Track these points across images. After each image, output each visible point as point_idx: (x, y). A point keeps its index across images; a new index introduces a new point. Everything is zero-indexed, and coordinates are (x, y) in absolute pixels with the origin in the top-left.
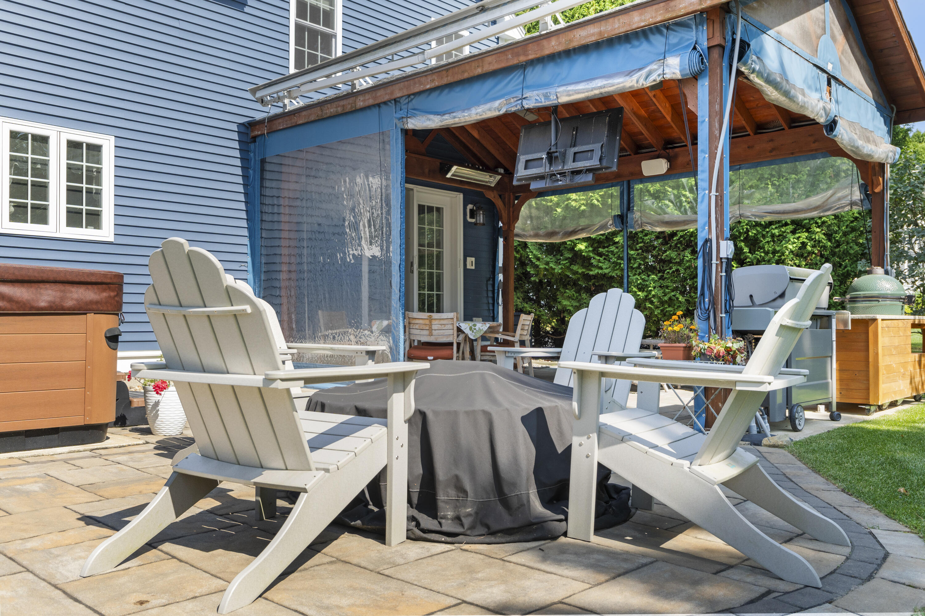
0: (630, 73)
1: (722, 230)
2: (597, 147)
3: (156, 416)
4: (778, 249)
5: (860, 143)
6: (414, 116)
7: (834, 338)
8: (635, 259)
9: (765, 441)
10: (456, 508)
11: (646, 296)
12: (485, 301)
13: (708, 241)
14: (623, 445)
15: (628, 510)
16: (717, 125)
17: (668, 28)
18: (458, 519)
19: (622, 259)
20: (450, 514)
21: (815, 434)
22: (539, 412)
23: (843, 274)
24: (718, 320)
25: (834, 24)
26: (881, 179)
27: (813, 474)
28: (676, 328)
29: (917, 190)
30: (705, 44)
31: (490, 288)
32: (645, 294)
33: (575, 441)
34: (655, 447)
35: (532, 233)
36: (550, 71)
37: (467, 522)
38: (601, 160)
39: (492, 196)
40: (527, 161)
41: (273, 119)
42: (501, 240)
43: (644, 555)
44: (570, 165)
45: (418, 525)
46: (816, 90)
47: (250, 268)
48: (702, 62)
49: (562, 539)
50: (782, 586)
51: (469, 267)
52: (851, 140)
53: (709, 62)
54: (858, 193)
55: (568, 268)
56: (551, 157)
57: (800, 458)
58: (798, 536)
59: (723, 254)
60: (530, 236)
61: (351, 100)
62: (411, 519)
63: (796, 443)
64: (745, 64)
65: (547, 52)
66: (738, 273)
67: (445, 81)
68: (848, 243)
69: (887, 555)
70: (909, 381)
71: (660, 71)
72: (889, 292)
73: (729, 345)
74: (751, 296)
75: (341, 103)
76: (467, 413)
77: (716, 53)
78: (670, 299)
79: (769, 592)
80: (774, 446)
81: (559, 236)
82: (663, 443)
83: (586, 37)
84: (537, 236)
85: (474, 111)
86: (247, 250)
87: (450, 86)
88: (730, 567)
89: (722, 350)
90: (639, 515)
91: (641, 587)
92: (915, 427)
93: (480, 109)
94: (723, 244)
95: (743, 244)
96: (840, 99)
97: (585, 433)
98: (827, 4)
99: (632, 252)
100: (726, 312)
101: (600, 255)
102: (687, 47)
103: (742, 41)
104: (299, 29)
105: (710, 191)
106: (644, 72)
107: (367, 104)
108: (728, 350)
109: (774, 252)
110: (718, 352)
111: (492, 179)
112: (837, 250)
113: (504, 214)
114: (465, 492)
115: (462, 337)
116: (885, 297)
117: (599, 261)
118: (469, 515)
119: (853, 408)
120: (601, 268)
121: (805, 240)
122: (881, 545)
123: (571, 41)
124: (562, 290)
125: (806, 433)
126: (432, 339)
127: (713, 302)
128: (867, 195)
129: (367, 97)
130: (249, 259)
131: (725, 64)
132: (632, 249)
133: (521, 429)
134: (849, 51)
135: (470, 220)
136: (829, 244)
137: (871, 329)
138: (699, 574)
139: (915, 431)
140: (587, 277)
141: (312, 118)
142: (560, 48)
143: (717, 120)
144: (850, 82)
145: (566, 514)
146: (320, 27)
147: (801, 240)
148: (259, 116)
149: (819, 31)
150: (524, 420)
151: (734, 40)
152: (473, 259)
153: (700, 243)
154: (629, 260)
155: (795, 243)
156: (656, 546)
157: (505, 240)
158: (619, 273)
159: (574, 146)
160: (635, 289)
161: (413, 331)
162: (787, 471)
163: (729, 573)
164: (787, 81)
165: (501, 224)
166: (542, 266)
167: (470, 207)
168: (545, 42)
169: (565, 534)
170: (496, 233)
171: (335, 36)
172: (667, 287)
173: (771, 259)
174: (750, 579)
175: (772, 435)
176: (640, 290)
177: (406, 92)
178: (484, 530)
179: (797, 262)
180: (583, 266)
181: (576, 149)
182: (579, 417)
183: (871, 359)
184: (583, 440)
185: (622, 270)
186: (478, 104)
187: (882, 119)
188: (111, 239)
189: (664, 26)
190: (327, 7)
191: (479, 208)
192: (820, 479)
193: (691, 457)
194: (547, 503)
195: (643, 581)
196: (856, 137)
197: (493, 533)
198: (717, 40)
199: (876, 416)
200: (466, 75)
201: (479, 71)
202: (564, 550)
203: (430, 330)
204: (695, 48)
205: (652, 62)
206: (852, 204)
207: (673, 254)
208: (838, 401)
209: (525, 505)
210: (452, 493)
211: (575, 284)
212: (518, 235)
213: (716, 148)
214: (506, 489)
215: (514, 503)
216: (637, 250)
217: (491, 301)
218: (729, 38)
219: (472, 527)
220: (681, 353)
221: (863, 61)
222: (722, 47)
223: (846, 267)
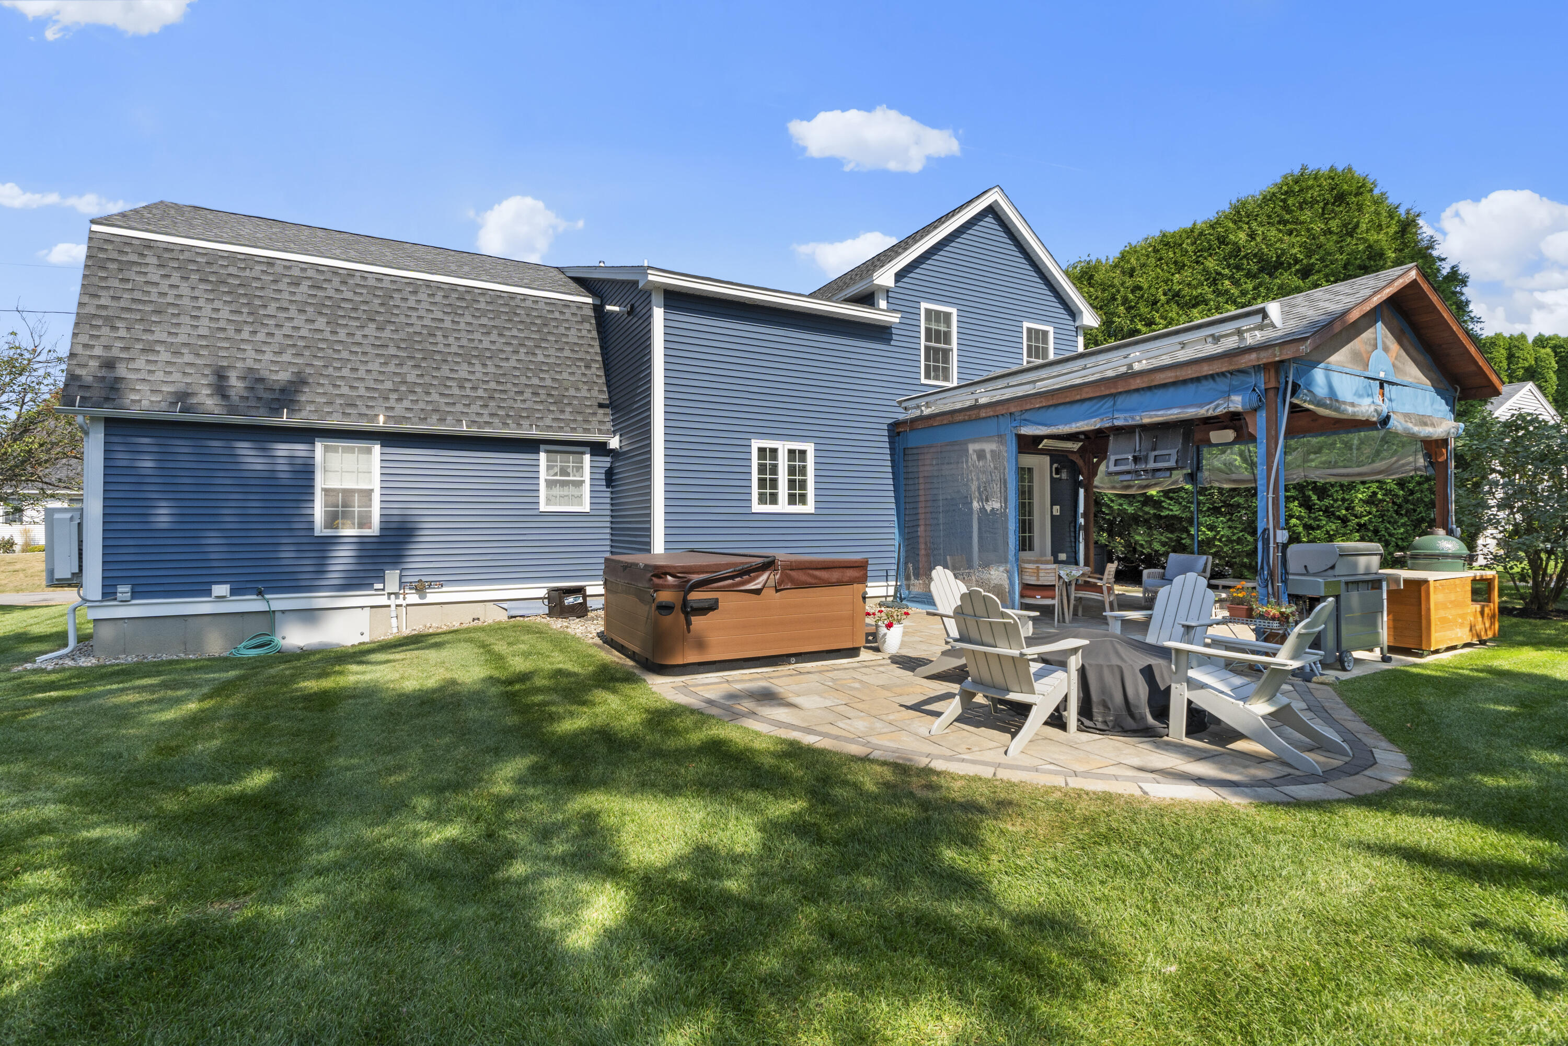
0: (1201, 406)
1: (1278, 522)
2: (1173, 452)
3: (885, 642)
4: (1347, 497)
5: (1416, 429)
6: (1025, 425)
7: (1385, 596)
8: (1204, 504)
9: (1314, 679)
10: (1103, 716)
11: (1215, 536)
12: (1068, 539)
13: (1266, 530)
14: (1203, 691)
15: (1205, 724)
16: (1273, 446)
17: (1231, 374)
18: (1105, 722)
19: (1192, 503)
20: (1100, 719)
21: (1361, 674)
22: (1150, 667)
23: (1417, 519)
24: (1276, 588)
25: (1386, 337)
26: (1444, 451)
27: (1347, 709)
28: (1240, 595)
29: (1494, 447)
30: (1263, 387)
31: (1072, 529)
32: (1214, 533)
33: (1173, 686)
34: (1222, 692)
35: (1108, 485)
36: (1135, 399)
37: (1110, 724)
38: (1177, 462)
39: (1074, 458)
40: (1116, 460)
41: (914, 421)
42: (1082, 491)
43: (1216, 750)
44: (1152, 465)
45: (1082, 723)
46: (1368, 396)
47: (896, 525)
48: (1260, 400)
49: (1166, 738)
50: (1297, 773)
51: (1055, 513)
52: (1405, 429)
53: (1266, 399)
54: (1422, 460)
55: (1141, 509)
56: (1136, 459)
57: (1341, 695)
58: (1318, 748)
59: (1279, 540)
60: (1108, 488)
61: (975, 412)
62: (1079, 720)
63: (1341, 682)
64: (1297, 398)
65: (1133, 387)
66: (1293, 548)
67: (1051, 403)
68: (1422, 491)
69: (1376, 763)
70: (1468, 629)
71: (1225, 405)
72: (1450, 551)
73: (1283, 610)
74: (1306, 567)
75: (968, 413)
76: (1108, 666)
77: (1271, 394)
78: (1239, 538)
79: (1289, 775)
80: (1322, 683)
81: (1134, 489)
82: (1226, 690)
83: (1165, 379)
84: (1113, 488)
85: (1074, 425)
86: (894, 512)
87: (1056, 406)
88: (1268, 761)
89: (1277, 613)
90: (1212, 728)
91: (1214, 766)
92: (1456, 673)
93: (1080, 424)
94: (1279, 532)
95: (1311, 493)
96: (1393, 397)
97: (1179, 682)
98: (1379, 325)
99: (1201, 498)
100: (1282, 582)
101: (1171, 499)
102: (1247, 388)
103: (1293, 382)
104: (927, 349)
105: (1268, 494)
106: (1213, 405)
107: (988, 415)
108: (1282, 614)
109: (1344, 500)
110: (1274, 615)
111: (1075, 446)
112: (1410, 498)
113: (1085, 470)
114: (1109, 709)
115: (1061, 581)
116: (1446, 556)
117: (1170, 504)
118: (1111, 721)
119: (1407, 652)
120: (1172, 510)
121: (1377, 490)
122: (1374, 758)
123: (1152, 381)
124: (1134, 527)
125: (1356, 672)
126: (1039, 583)
127: (1271, 574)
128: (1430, 462)
129: (989, 410)
130: (895, 519)
131: (1279, 400)
132: (1201, 495)
133: (1140, 676)
134: (1404, 354)
135: (1055, 476)
136: (1402, 492)
137: (1423, 588)
138: (1248, 763)
139: (1455, 677)
140: (1159, 517)
141: (945, 422)
142: (1144, 385)
143: (1273, 441)
144: (1407, 380)
145: (1168, 725)
146: (942, 346)
147: (1372, 490)
148: (901, 417)
149: (1370, 349)
150: (1142, 671)
151: (1287, 382)
152: (1058, 507)
153: (1259, 531)
154: (1199, 503)
155: (1364, 492)
156: (1224, 747)
157: (1086, 491)
158: (1189, 515)
159: (1155, 450)
160: (1204, 529)
161: (1024, 577)
162: (1326, 704)
163: (1267, 764)
164: (1337, 401)
165: (1081, 478)
166: (1116, 507)
167: (1055, 465)
168: (1131, 381)
169: (1167, 735)
170: (1078, 484)
171: (952, 350)
172: (1236, 528)
173: (1340, 506)
174: (1280, 768)
175: (1322, 675)
176: (1209, 530)
177: (1019, 409)
178: (1120, 729)
179: (1368, 509)
180: (1155, 508)
181: (1156, 453)
182: (1176, 673)
183: (1423, 613)
184: (1178, 686)
185: (1192, 512)
186: (1076, 420)
187: (1443, 401)
188: (813, 511)
189: (1229, 372)
190: (946, 329)
191: (1064, 467)
192: (1351, 712)
193: (1245, 699)
194: (1155, 717)
195: (1214, 763)
196: (1410, 425)
197: (1126, 731)
198: (1273, 384)
199: (1430, 659)
200: (1068, 400)
201: (1078, 397)
202: (1168, 744)
203: (1038, 576)
204: (1254, 390)
205: (1217, 399)
206: (1416, 469)
207: (1241, 501)
208: (1391, 644)
209: (1144, 718)
210: (1101, 709)
211: (1146, 521)
212: (1096, 487)
213: (1273, 462)
214: (1132, 709)
215: (1138, 716)
216: (1205, 495)
217: (1073, 540)
218: (1283, 381)
219: (1113, 727)
220: (1244, 613)
221: (1420, 358)
222: (1277, 389)
223: (1420, 513)
